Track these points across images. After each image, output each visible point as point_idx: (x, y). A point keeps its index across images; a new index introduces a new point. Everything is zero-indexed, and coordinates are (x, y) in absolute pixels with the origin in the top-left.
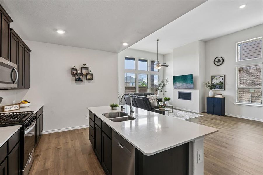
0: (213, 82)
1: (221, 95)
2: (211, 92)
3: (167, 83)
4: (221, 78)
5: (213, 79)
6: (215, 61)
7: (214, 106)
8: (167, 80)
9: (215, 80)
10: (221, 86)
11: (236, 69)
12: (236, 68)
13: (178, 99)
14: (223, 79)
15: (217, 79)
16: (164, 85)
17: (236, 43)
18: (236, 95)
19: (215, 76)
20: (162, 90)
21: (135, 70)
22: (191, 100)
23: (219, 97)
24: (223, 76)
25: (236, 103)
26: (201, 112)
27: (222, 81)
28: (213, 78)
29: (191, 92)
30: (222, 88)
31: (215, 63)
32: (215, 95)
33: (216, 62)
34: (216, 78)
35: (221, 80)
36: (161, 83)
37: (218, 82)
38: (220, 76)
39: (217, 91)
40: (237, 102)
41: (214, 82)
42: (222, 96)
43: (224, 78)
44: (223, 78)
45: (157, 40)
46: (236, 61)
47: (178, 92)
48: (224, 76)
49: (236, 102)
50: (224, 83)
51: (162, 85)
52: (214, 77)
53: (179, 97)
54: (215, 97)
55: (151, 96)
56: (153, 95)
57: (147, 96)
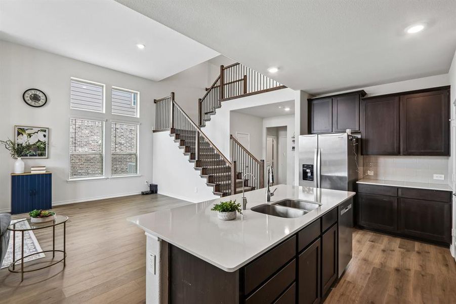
0: (19, 142)
1: (45, 168)
2: (20, 164)
4: (41, 134)
5: (19, 134)
9: (25, 136)
10: (40, 150)
14: (45, 136)
15: (30, 135)
19: (25, 128)
24: (45, 131)
27: (43, 139)
28: (20, 131)
30: (43, 155)
31: (26, 99)
34: (28, 132)
35: (40, 137)
37: (32, 141)
38: (39, 129)
41: (23, 140)
42: (45, 171)
44: (44, 133)
48: (47, 131)
49: (70, 177)
50: (48, 144)
52: (23, 130)
54: (33, 173)
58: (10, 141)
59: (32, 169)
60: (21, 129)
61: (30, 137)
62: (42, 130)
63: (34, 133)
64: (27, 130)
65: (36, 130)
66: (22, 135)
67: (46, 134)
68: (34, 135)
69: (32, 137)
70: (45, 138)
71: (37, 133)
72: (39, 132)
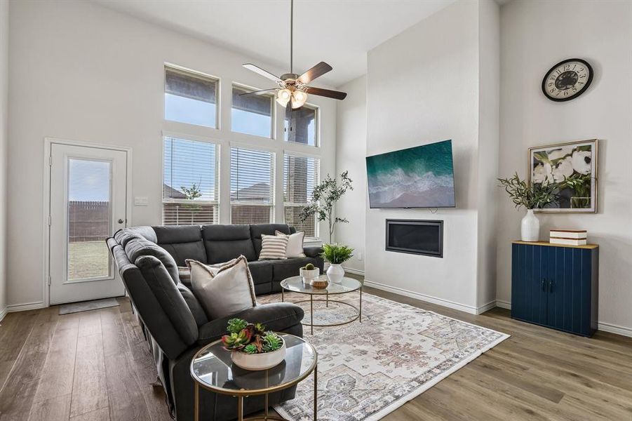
0: (538, 179)
1: (583, 235)
2: (530, 224)
3: (344, 188)
4: (579, 158)
5: (537, 164)
6: (549, 81)
8: (345, 176)
9: (548, 166)
10: (577, 193)
13: (387, 249)
14: (588, 160)
15: (556, 164)
16: (335, 196)
19: (546, 150)
20: (326, 212)
21: (217, 128)
22: (441, 255)
23: (575, 244)
24: (589, 149)
26: (484, 310)
27: (583, 168)
28: (537, 158)
29: (441, 222)
30: (583, 204)
31: (549, 89)
33: (554, 86)
34: (553, 157)
35: (578, 163)
36: (322, 188)
37: (562, 174)
38: (575, 146)
39: (555, 217)
41: (548, 175)
42: (584, 242)
43: (590, 154)
44: (587, 154)
47: (387, 220)
48: (593, 149)
50: (596, 179)
51: (326, 194)
52: (544, 154)
53: (392, 244)
54: (553, 242)
55: (280, 236)
56: (287, 234)
57: (260, 238)
58: (517, 179)
59: (552, 234)
60: (539, 153)
61: (557, 166)
62: (581, 149)
63: (564, 158)
64: (550, 153)
65: (568, 150)
66: (542, 164)
67: (593, 154)
68: (564, 162)
69: (560, 167)
70: (588, 167)
71: (571, 155)
72: (575, 154)
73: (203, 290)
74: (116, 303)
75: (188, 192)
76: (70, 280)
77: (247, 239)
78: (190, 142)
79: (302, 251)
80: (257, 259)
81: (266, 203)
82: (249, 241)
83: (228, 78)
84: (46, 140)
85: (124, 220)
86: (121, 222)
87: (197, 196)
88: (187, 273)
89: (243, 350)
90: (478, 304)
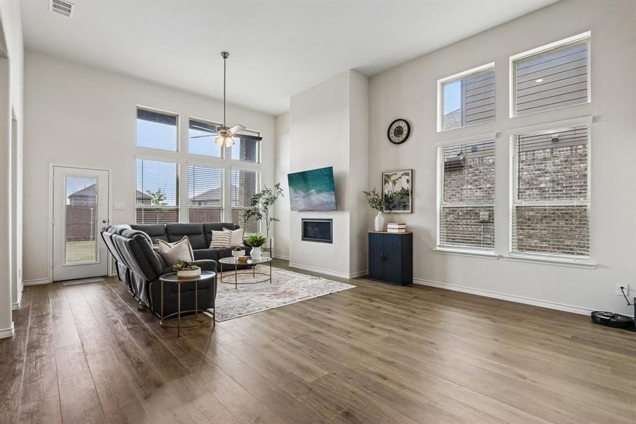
0: (386, 192)
1: (404, 226)
2: (380, 220)
3: (276, 195)
5: (386, 182)
6: (391, 131)
7: (385, 259)
8: (277, 186)
9: (391, 183)
10: (404, 201)
11: (438, 152)
12: (439, 150)
13: (303, 240)
14: (408, 181)
15: (394, 183)
16: (269, 201)
17: (438, 81)
18: (438, 225)
19: (390, 174)
20: (263, 213)
21: (178, 152)
22: (331, 242)
23: (397, 232)
24: (407, 174)
25: (438, 248)
26: (356, 276)
27: (407, 186)
28: (386, 178)
29: (331, 220)
30: (405, 207)
31: (393, 139)
32: (389, 226)
33: (393, 135)
34: (393, 178)
35: (403, 184)
36: (260, 195)
37: (398, 189)
38: (402, 173)
40: (439, 246)
41: (390, 189)
42: (404, 230)
43: (409, 178)
44: (407, 177)
45: (225, 55)
46: (439, 130)
47: (303, 219)
48: (410, 174)
49: (438, 244)
50: (412, 193)
51: (263, 200)
52: (388, 176)
53: (306, 236)
54: (389, 231)
55: (226, 231)
56: (231, 229)
57: (211, 233)
58: (374, 192)
60: (386, 175)
62: (404, 174)
63: (398, 179)
64: (391, 176)
65: (399, 174)
66: (388, 182)
68: (398, 182)
69: (396, 184)
71: (401, 178)
72: (403, 177)
73: (165, 254)
74: (103, 280)
75: (154, 195)
76: (67, 263)
77: (200, 234)
78: (156, 162)
79: (242, 242)
80: (208, 248)
81: (216, 205)
82: (203, 235)
83: (185, 114)
84: (50, 164)
85: (106, 220)
86: (104, 222)
87: (162, 200)
88: (157, 247)
89: (181, 270)
90: (351, 272)
